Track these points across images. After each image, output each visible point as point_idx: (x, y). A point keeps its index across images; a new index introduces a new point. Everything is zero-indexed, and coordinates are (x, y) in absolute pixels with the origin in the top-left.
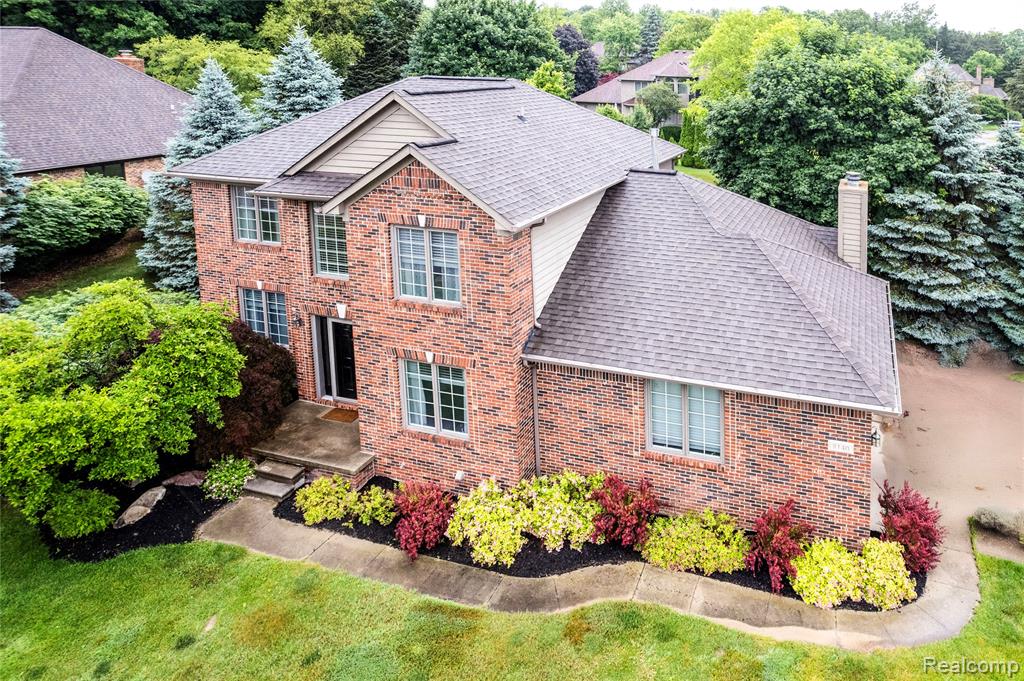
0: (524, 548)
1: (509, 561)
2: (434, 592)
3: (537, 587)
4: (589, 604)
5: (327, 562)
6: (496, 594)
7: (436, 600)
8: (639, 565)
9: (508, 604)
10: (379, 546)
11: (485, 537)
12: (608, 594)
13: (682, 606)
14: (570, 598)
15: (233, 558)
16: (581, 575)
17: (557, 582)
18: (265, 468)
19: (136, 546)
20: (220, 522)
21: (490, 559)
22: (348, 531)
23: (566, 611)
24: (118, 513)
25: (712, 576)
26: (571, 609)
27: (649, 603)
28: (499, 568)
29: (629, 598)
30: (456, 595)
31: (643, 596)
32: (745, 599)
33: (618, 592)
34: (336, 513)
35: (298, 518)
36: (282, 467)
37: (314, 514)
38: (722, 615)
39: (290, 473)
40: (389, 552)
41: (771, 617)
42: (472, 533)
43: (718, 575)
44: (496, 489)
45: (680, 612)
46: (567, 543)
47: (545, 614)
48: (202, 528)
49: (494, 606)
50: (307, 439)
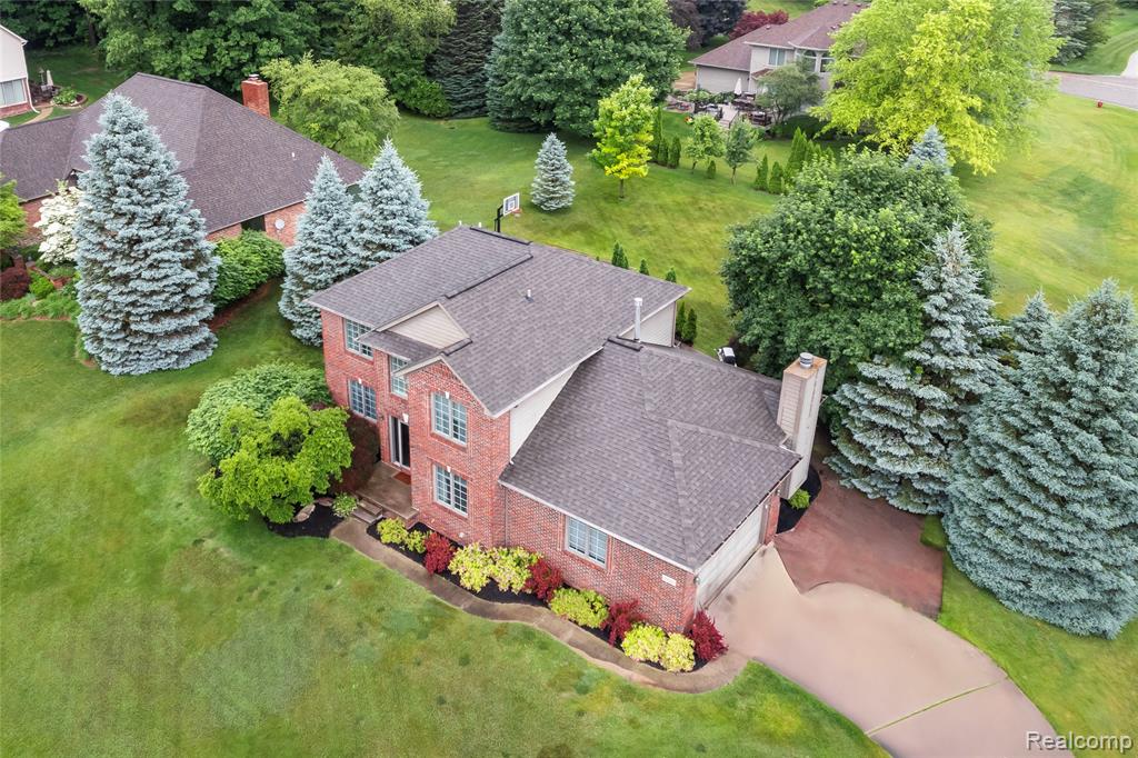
0: (487, 585)
1: (479, 590)
2: (439, 596)
3: (489, 606)
4: (511, 622)
5: (391, 566)
6: (468, 604)
7: (439, 599)
8: (545, 610)
9: (472, 610)
10: (416, 564)
11: (467, 575)
12: (523, 620)
13: (558, 636)
14: (503, 616)
15: (348, 552)
16: (513, 606)
17: (500, 606)
18: (362, 505)
19: (305, 535)
20: (341, 530)
21: (468, 586)
22: (401, 551)
23: (498, 622)
24: (295, 514)
25: (582, 627)
26: (501, 622)
27: (541, 630)
28: (472, 591)
29: (534, 625)
30: (449, 599)
31: (541, 626)
32: (593, 643)
33: (527, 620)
34: (397, 541)
35: (378, 537)
36: (371, 506)
37: (386, 538)
38: (577, 647)
39: (376, 510)
40: (420, 567)
41: (602, 655)
42: (461, 571)
43: (585, 627)
44: (479, 550)
45: (555, 638)
46: (510, 588)
47: (489, 620)
48: (333, 532)
49: (465, 609)
50: (385, 491)
